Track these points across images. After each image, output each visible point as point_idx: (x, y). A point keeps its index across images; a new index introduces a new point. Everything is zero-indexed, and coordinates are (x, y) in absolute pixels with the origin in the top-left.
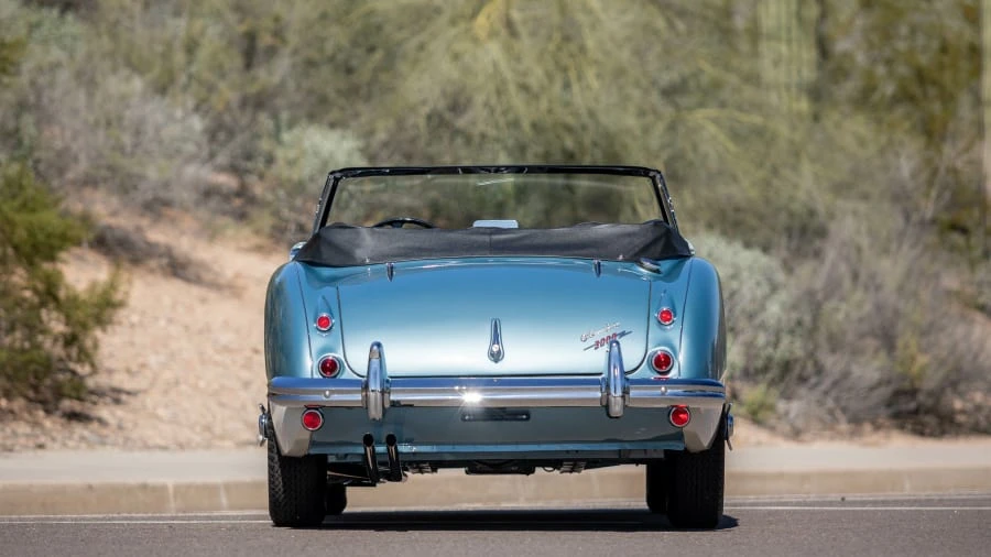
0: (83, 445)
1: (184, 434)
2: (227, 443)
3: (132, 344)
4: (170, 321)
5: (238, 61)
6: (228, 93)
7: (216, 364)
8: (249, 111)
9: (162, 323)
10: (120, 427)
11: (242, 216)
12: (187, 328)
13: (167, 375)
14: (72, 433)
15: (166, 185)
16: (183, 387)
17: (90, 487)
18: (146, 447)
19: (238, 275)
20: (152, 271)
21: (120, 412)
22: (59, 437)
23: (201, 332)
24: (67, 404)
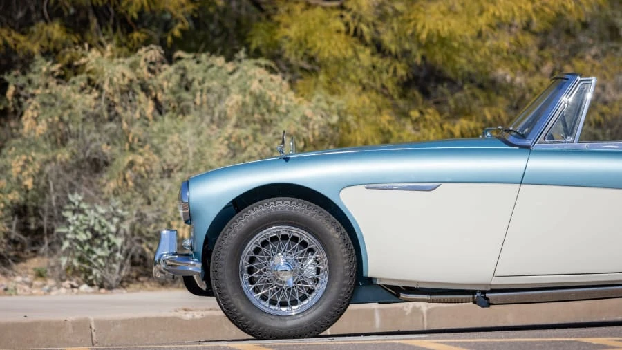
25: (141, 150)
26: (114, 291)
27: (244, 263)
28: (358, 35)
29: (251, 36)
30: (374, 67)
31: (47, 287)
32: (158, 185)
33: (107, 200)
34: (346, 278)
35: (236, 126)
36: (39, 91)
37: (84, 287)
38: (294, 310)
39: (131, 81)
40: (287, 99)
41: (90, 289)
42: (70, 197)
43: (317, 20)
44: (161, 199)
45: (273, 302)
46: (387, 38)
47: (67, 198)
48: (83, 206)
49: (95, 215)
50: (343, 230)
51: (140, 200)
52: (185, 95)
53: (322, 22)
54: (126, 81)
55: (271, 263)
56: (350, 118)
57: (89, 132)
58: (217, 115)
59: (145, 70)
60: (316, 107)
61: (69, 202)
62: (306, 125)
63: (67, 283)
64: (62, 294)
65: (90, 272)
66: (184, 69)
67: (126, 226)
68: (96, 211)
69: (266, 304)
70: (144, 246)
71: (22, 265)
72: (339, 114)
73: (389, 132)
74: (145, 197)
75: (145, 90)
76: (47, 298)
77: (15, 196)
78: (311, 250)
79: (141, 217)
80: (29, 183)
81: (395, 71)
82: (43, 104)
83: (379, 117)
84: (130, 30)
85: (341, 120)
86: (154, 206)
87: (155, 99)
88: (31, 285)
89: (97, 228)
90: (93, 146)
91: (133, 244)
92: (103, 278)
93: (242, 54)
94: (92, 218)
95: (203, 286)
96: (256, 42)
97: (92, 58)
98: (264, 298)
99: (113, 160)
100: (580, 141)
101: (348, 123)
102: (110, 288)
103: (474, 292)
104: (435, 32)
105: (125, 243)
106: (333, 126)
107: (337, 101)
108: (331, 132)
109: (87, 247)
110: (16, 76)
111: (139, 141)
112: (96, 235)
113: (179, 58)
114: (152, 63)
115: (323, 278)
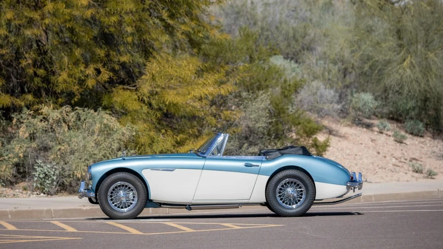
5: (342, 76)
6: (340, 84)
8: (345, 89)
12: (338, 149)
19: (345, 134)
20: (324, 133)
23: (341, 150)
25: (63, 144)
26: (53, 196)
27: (109, 194)
28: (143, 101)
29: (103, 100)
30: (148, 113)
31: (28, 194)
32: (69, 157)
33: (51, 163)
34: (143, 200)
35: (98, 135)
36: (25, 121)
37: (42, 194)
38: (126, 210)
39: (60, 118)
40: (117, 126)
41: (45, 195)
42: (37, 161)
43: (128, 96)
44: (70, 162)
45: (119, 207)
46: (153, 102)
47: (35, 161)
48: (42, 164)
49: (46, 168)
50: (143, 183)
51: (62, 163)
52: (79, 123)
53: (130, 96)
54: (58, 118)
55: (118, 194)
56: (140, 133)
57: (44, 137)
58: (91, 131)
59: (65, 115)
60: (127, 129)
61: (36, 163)
62: (123, 136)
63: (35, 193)
64: (34, 197)
65: (44, 189)
66: (78, 113)
67: (57, 172)
68: (47, 167)
69: (116, 207)
70: (64, 179)
71: (18, 185)
72: (136, 132)
73: (154, 138)
74: (64, 161)
75: (65, 122)
76: (29, 199)
77: (16, 160)
78: (132, 190)
79: (63, 169)
80: (21, 155)
81: (156, 115)
82: (27, 126)
83: (150, 133)
84: (58, 98)
85: (136, 134)
86: (68, 165)
87: (68, 125)
88: (22, 193)
89: (47, 173)
90: (45, 142)
91: (60, 179)
92: (49, 191)
93: (100, 109)
94: (45, 169)
95: (94, 200)
96: (105, 103)
97: (45, 109)
98: (115, 205)
99: (53, 147)
100: (223, 155)
101: (139, 135)
102: (52, 195)
103: (186, 205)
104: (171, 102)
105: (57, 179)
106: (133, 136)
107: (135, 127)
108: (132, 138)
109: (43, 180)
110: (17, 115)
111: (62, 140)
112: (46, 175)
113: (77, 109)
114: (67, 112)
115: (136, 199)
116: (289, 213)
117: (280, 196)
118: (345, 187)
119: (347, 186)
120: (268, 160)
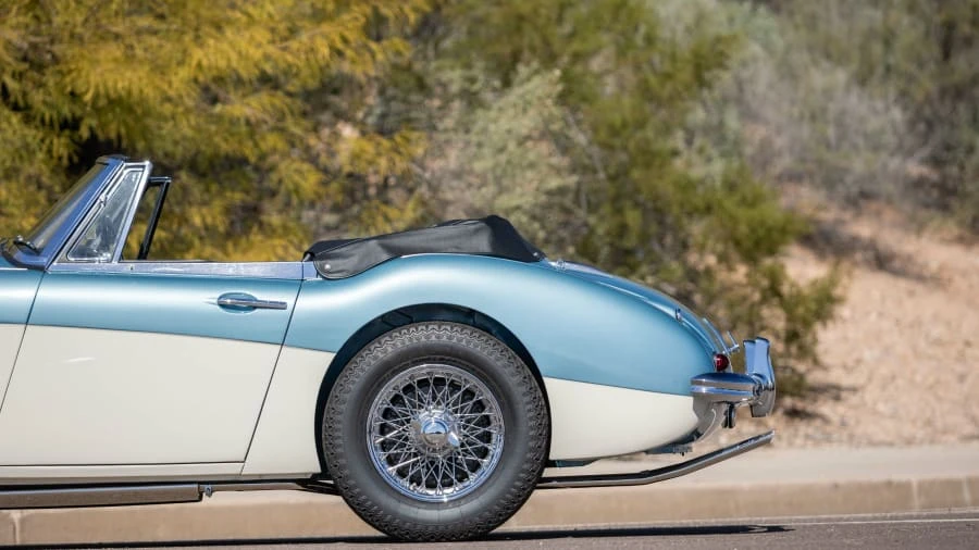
0: (810, 442)
1: (908, 430)
2: (952, 438)
3: (845, 339)
4: (881, 315)
6: (927, 85)
7: (930, 358)
8: (948, 102)
9: (873, 317)
10: (843, 424)
11: (944, 208)
13: (884, 371)
14: (796, 430)
15: (872, 177)
16: (900, 382)
17: (836, 486)
18: (872, 444)
19: (942, 268)
21: (841, 409)
22: (785, 435)
24: (788, 401)
100: (124, 257)
116: (426, 523)
117: (384, 446)
118: (690, 400)
119: (697, 397)
120: (328, 281)
